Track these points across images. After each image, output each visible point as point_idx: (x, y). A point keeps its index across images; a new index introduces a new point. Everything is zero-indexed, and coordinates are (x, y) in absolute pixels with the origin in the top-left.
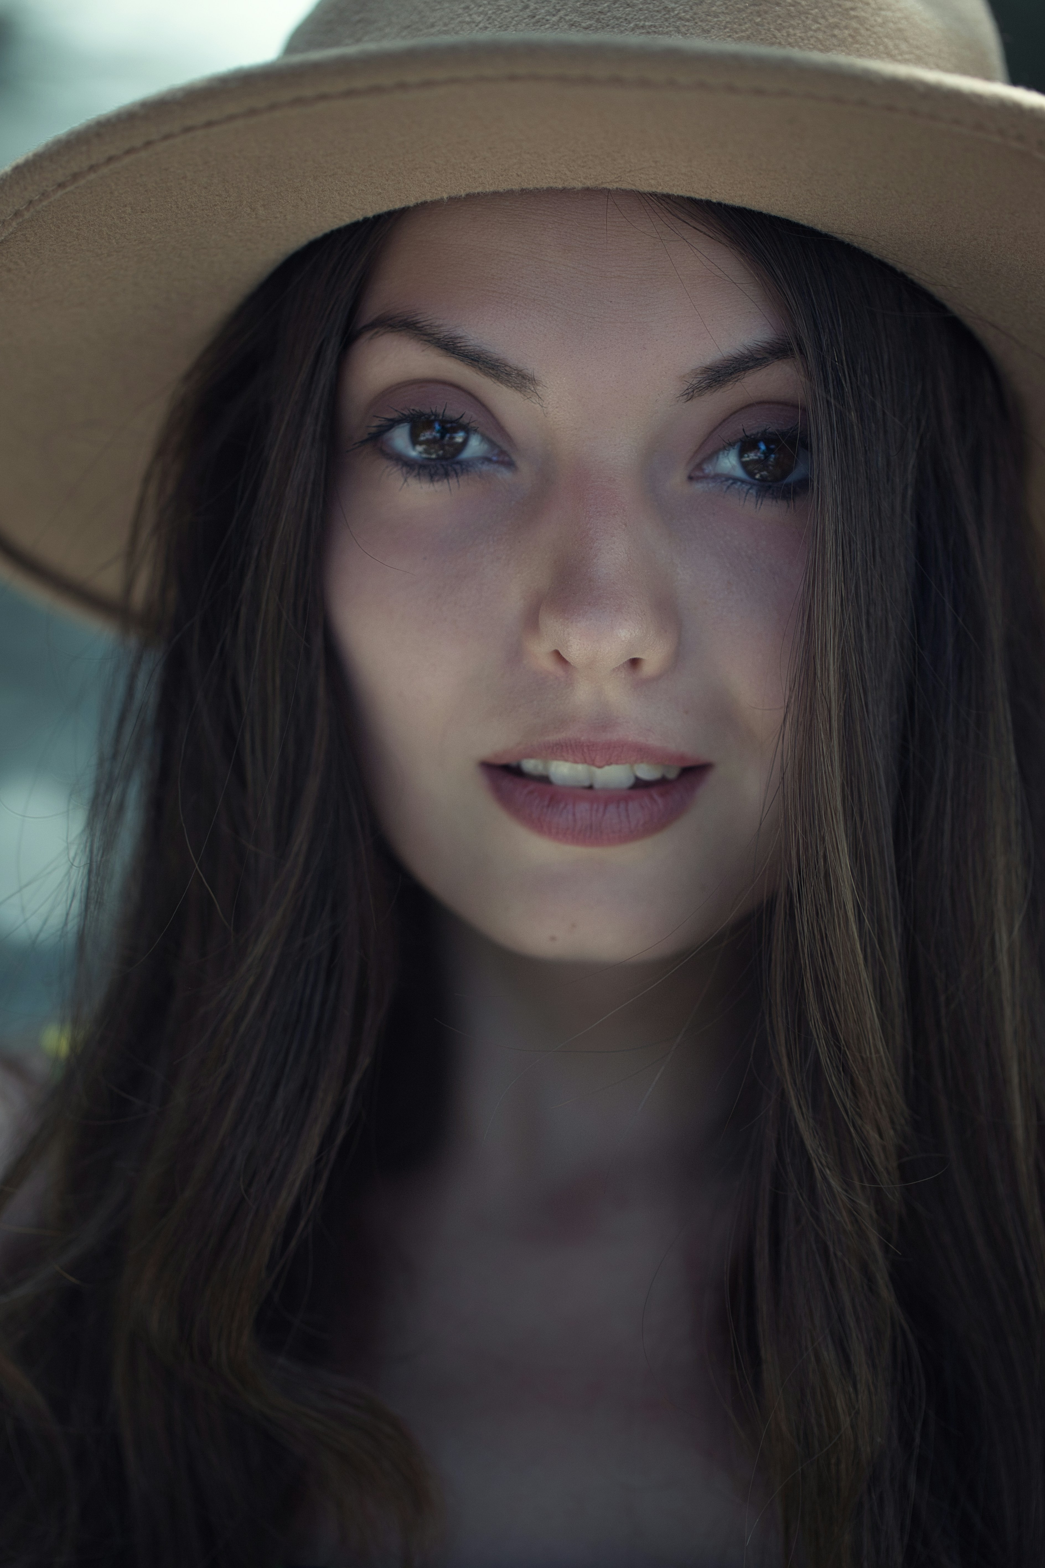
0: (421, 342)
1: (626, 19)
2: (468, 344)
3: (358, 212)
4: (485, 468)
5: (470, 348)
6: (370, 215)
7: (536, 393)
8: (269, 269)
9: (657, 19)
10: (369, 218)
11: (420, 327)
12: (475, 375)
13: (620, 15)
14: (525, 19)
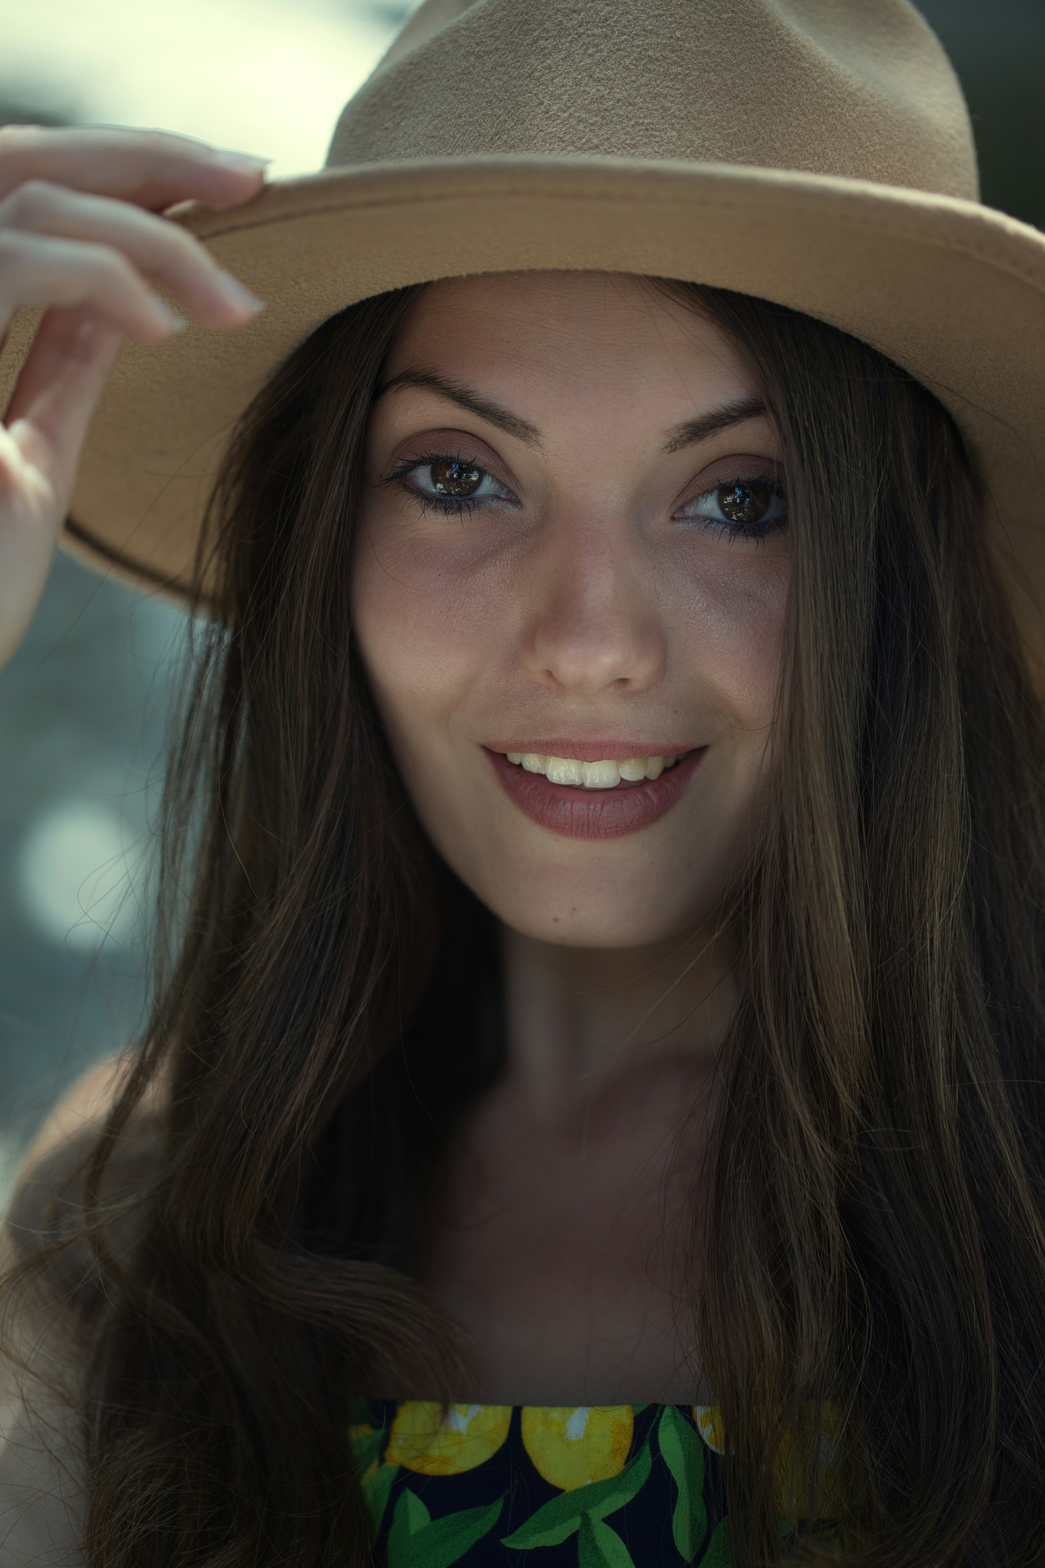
0: (439, 395)
1: (628, 117)
2: (479, 397)
3: (389, 285)
4: (495, 504)
5: (481, 400)
6: (400, 286)
7: (537, 442)
8: (312, 330)
9: (655, 117)
10: (399, 290)
11: (438, 382)
12: (485, 424)
13: (622, 113)
14: (539, 114)
